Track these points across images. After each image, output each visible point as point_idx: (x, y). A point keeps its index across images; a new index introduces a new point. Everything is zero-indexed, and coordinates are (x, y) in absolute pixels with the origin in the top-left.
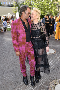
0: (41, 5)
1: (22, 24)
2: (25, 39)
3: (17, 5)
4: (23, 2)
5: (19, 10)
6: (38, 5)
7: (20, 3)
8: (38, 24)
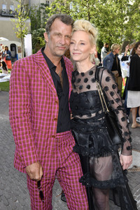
0: (100, 15)
1: (49, 74)
2: (55, 123)
3: (28, 12)
4: (47, 5)
5: (32, 28)
6: (91, 13)
7: (38, 8)
8: (91, 73)
